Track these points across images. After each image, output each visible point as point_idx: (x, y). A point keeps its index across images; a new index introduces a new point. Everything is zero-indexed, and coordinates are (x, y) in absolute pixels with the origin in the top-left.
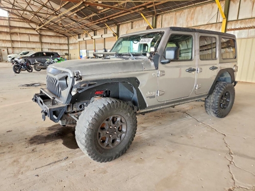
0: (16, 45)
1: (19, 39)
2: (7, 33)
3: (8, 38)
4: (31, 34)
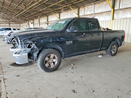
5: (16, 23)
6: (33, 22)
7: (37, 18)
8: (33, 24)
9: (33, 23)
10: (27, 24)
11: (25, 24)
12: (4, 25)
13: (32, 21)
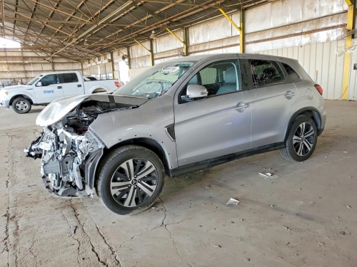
0: (30, 75)
1: (32, 69)
2: (21, 64)
3: (21, 68)
4: (44, 63)
5: (71, 61)
6: (126, 53)
7: (144, 41)
8: (127, 60)
9: (129, 56)
10: (106, 61)
11: (99, 63)
12: (38, 67)
13: (124, 52)
